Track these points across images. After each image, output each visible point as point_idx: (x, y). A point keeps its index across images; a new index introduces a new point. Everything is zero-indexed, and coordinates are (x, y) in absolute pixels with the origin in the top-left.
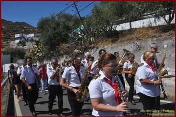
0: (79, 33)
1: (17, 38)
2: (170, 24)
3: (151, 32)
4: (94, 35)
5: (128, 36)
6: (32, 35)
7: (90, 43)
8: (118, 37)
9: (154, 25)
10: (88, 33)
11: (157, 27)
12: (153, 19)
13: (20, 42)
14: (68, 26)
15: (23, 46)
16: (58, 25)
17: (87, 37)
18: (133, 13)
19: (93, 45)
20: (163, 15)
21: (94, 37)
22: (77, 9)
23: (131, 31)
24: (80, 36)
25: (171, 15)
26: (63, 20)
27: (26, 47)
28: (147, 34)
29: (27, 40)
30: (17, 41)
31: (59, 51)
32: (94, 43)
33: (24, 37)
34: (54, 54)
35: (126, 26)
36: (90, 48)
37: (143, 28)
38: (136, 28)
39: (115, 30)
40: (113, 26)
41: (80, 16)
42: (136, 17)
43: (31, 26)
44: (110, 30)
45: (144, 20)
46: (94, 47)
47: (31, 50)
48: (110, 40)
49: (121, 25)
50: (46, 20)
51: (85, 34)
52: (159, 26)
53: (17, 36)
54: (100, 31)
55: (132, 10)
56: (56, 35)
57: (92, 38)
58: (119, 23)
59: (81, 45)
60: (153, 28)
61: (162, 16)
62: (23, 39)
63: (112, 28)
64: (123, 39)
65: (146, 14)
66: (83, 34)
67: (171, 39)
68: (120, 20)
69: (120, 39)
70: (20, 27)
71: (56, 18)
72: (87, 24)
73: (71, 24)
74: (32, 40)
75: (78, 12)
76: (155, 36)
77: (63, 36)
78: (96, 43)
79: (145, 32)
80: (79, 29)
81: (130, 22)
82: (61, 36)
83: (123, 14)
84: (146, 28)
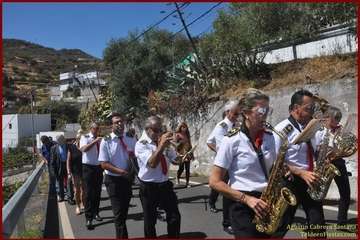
0: (188, 70)
1: (64, 82)
3: (339, 66)
4: (218, 74)
5: (291, 75)
6: (93, 75)
7: (211, 90)
8: (268, 77)
9: (347, 50)
10: (206, 70)
11: (353, 55)
12: (345, 37)
13: (70, 89)
14: (166, 56)
15: (76, 98)
16: (145, 53)
17: (203, 78)
18: (300, 27)
19: (216, 95)
21: (219, 76)
22: (183, 21)
23: (296, 64)
24: (189, 76)
26: (155, 43)
27: (81, 99)
28: (331, 71)
29: (83, 85)
30: (64, 87)
31: (146, 107)
32: (218, 91)
33: (77, 79)
34: (137, 114)
35: (285, 55)
36: (210, 100)
37: (323, 57)
38: (306, 59)
39: (262, 64)
40: (258, 55)
41: (189, 35)
42: (307, 35)
43: (92, 57)
44: (252, 63)
45: (325, 42)
46: (218, 99)
47: (90, 105)
48: (252, 83)
49: (275, 52)
50: (120, 44)
51: (199, 72)
53: (64, 76)
54: (231, 66)
55: (298, 20)
56: (141, 75)
57: (214, 80)
58: (269, 49)
59: (192, 93)
60: (345, 57)
62: (75, 83)
63: (255, 58)
64: (279, 81)
65: (328, 27)
66: (195, 72)
68: (271, 41)
69: (273, 82)
70: (70, 60)
71: (141, 41)
72: (204, 51)
73: (171, 52)
74: (92, 85)
75: (186, 27)
76: (348, 75)
77: (155, 77)
78: (223, 89)
79: (325, 66)
80: (187, 62)
81: (294, 45)
82: (151, 76)
83: (278, 30)
84: (328, 57)
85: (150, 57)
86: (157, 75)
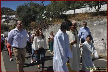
0: (43, 15)
1: (4, 18)
2: (98, 12)
3: (87, 16)
4: (52, 17)
5: (73, 18)
6: (14, 16)
7: (50, 22)
9: (89, 12)
10: (48, 15)
11: (91, 13)
12: (89, 8)
13: (6, 21)
14: (36, 11)
15: (8, 23)
16: (30, 10)
17: (47, 18)
18: (76, 4)
19: (51, 23)
20: (95, 6)
21: (52, 18)
23: (75, 15)
24: (43, 17)
25: (99, 6)
26: (33, 7)
27: (10, 24)
28: (84, 17)
29: (11, 19)
30: (4, 20)
31: (30, 27)
33: (8, 17)
34: (27, 29)
35: (72, 12)
36: (49, 25)
37: (82, 13)
38: (78, 14)
39: (65, 15)
40: (64, 12)
41: (44, 5)
43: (13, 11)
44: (62, 14)
45: (83, 9)
46: (52, 24)
47: (13, 26)
48: (62, 20)
50: (22, 7)
52: (92, 13)
53: (4, 16)
54: (56, 15)
55: (76, 2)
56: (28, 16)
57: (51, 19)
58: (68, 10)
59: (44, 23)
60: (88, 14)
62: (8, 19)
65: (84, 5)
66: (45, 16)
67: (99, 20)
68: (68, 8)
70: (6, 11)
71: (29, 5)
72: (48, 10)
73: (38, 10)
74: (13, 20)
75: (42, 2)
76: (89, 19)
78: (53, 22)
81: (75, 9)
82: (31, 17)
83: (70, 4)
84: (84, 13)
86: (33, 17)
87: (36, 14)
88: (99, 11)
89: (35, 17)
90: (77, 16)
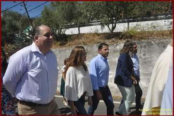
0: (27, 34)
2: (112, 32)
3: (96, 38)
5: (77, 41)
8: (66, 41)
9: (100, 32)
11: (102, 34)
12: (100, 26)
18: (81, 20)
20: (108, 24)
22: (26, 9)
23: (79, 36)
24: (28, 37)
25: (114, 25)
28: (93, 40)
35: (74, 31)
37: (90, 34)
39: (64, 34)
40: (62, 30)
42: (85, 23)
44: (59, 34)
45: (92, 27)
48: (59, 43)
49: (70, 29)
52: (104, 33)
55: (81, 16)
58: (68, 27)
61: (106, 24)
64: (71, 43)
65: (94, 21)
66: (31, 36)
68: (69, 24)
69: (68, 43)
73: (18, 24)
75: (27, 12)
76: (100, 42)
77: (8, 36)
79: (91, 38)
80: (27, 30)
81: (79, 27)
82: (6, 35)
83: (72, 19)
84: (92, 34)
85: (6, 26)
86: (10, 36)
87: (14, 31)
88: (114, 31)
89: (13, 36)
90: (83, 38)
